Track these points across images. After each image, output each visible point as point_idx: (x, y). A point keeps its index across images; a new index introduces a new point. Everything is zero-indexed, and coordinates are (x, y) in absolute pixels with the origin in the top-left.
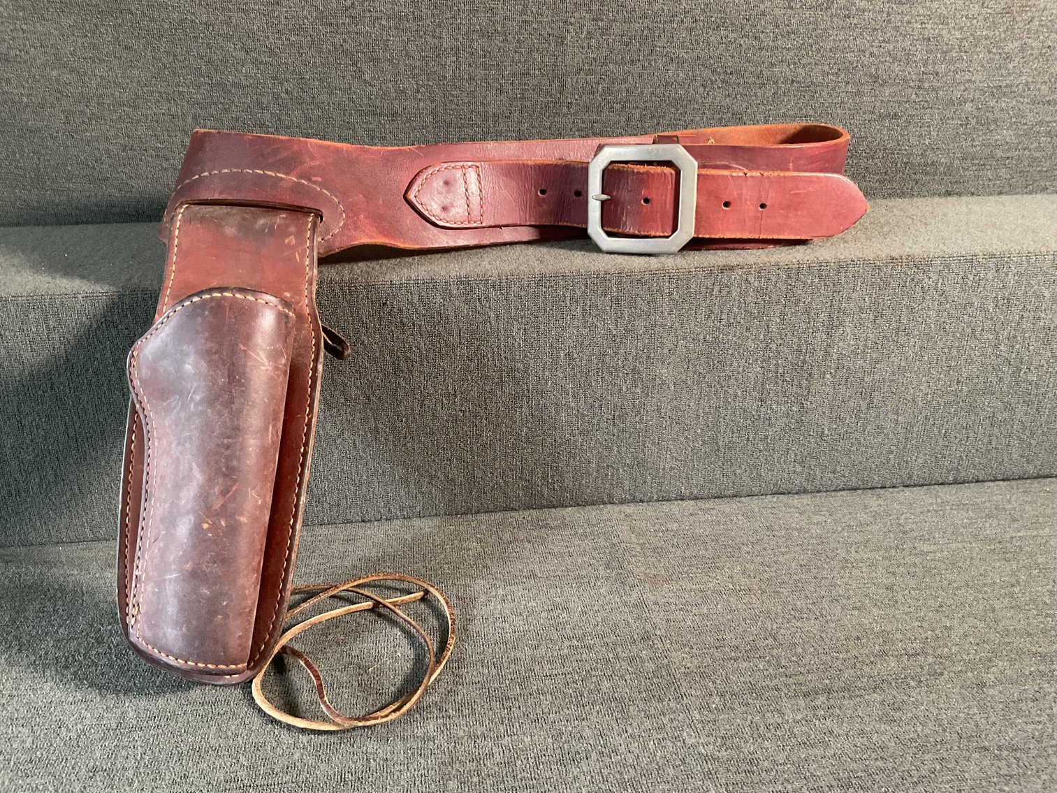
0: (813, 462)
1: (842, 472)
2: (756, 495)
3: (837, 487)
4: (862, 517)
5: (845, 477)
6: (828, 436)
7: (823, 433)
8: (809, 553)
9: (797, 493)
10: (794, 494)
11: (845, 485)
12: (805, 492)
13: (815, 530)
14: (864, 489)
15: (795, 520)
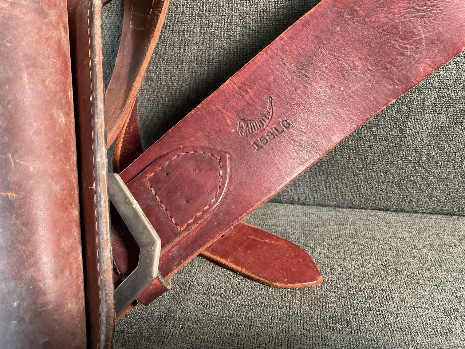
0: (410, 185)
1: (438, 198)
2: (357, 208)
3: (432, 211)
4: (447, 238)
5: (440, 202)
6: (425, 162)
7: (420, 159)
8: (380, 263)
9: (395, 211)
10: (391, 211)
11: (441, 210)
12: (402, 211)
13: (396, 243)
14: (459, 215)
15: (383, 232)
